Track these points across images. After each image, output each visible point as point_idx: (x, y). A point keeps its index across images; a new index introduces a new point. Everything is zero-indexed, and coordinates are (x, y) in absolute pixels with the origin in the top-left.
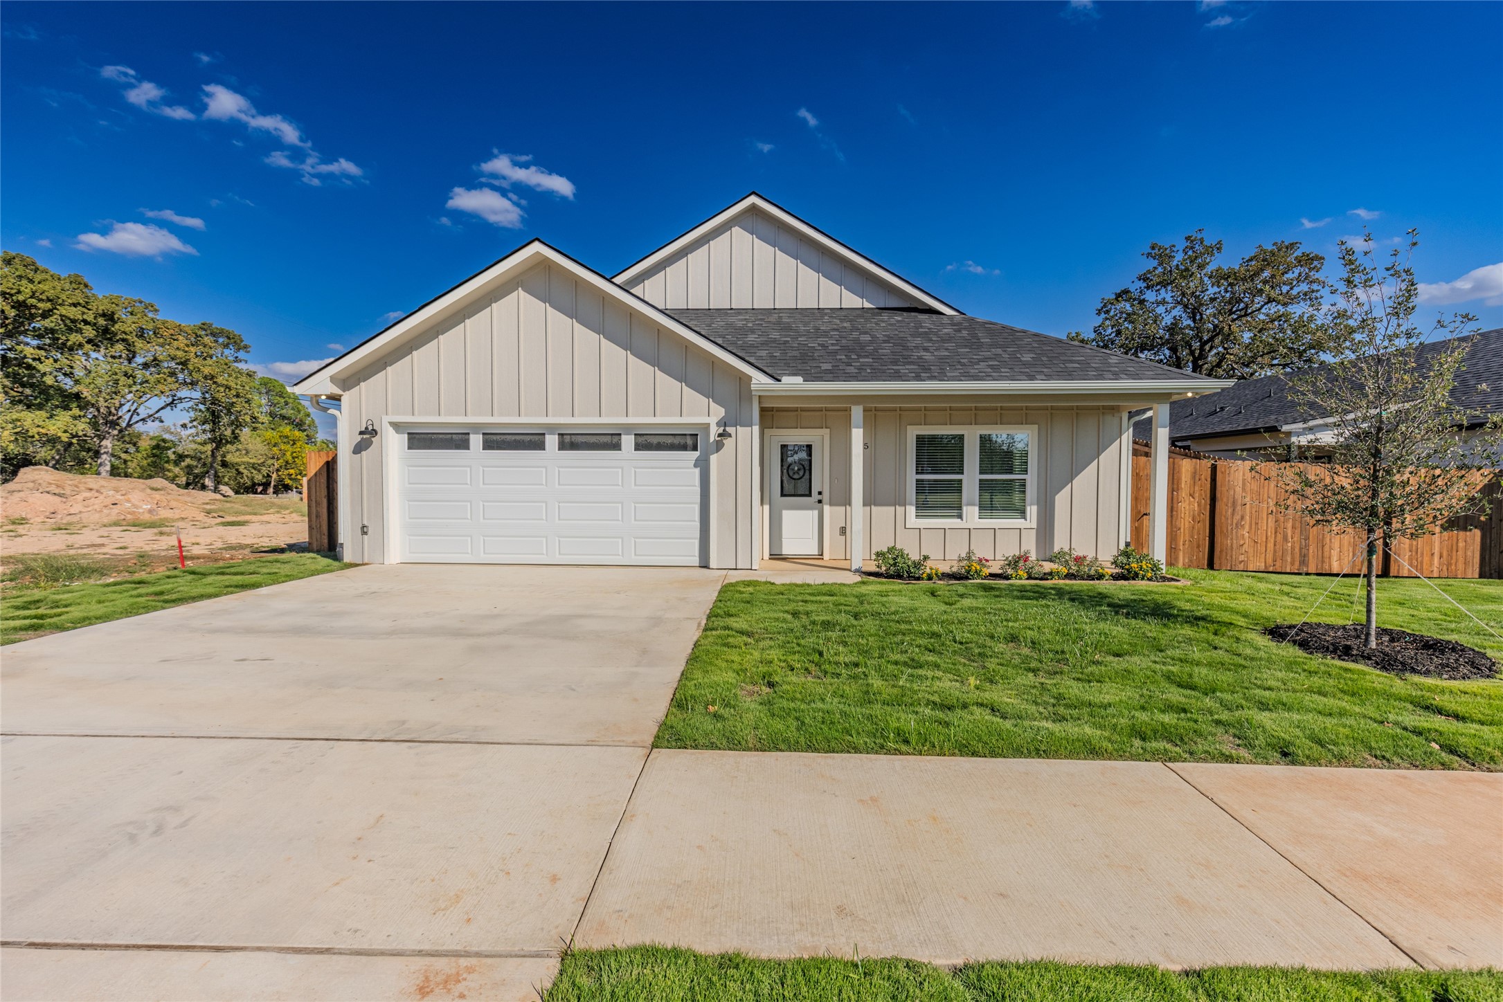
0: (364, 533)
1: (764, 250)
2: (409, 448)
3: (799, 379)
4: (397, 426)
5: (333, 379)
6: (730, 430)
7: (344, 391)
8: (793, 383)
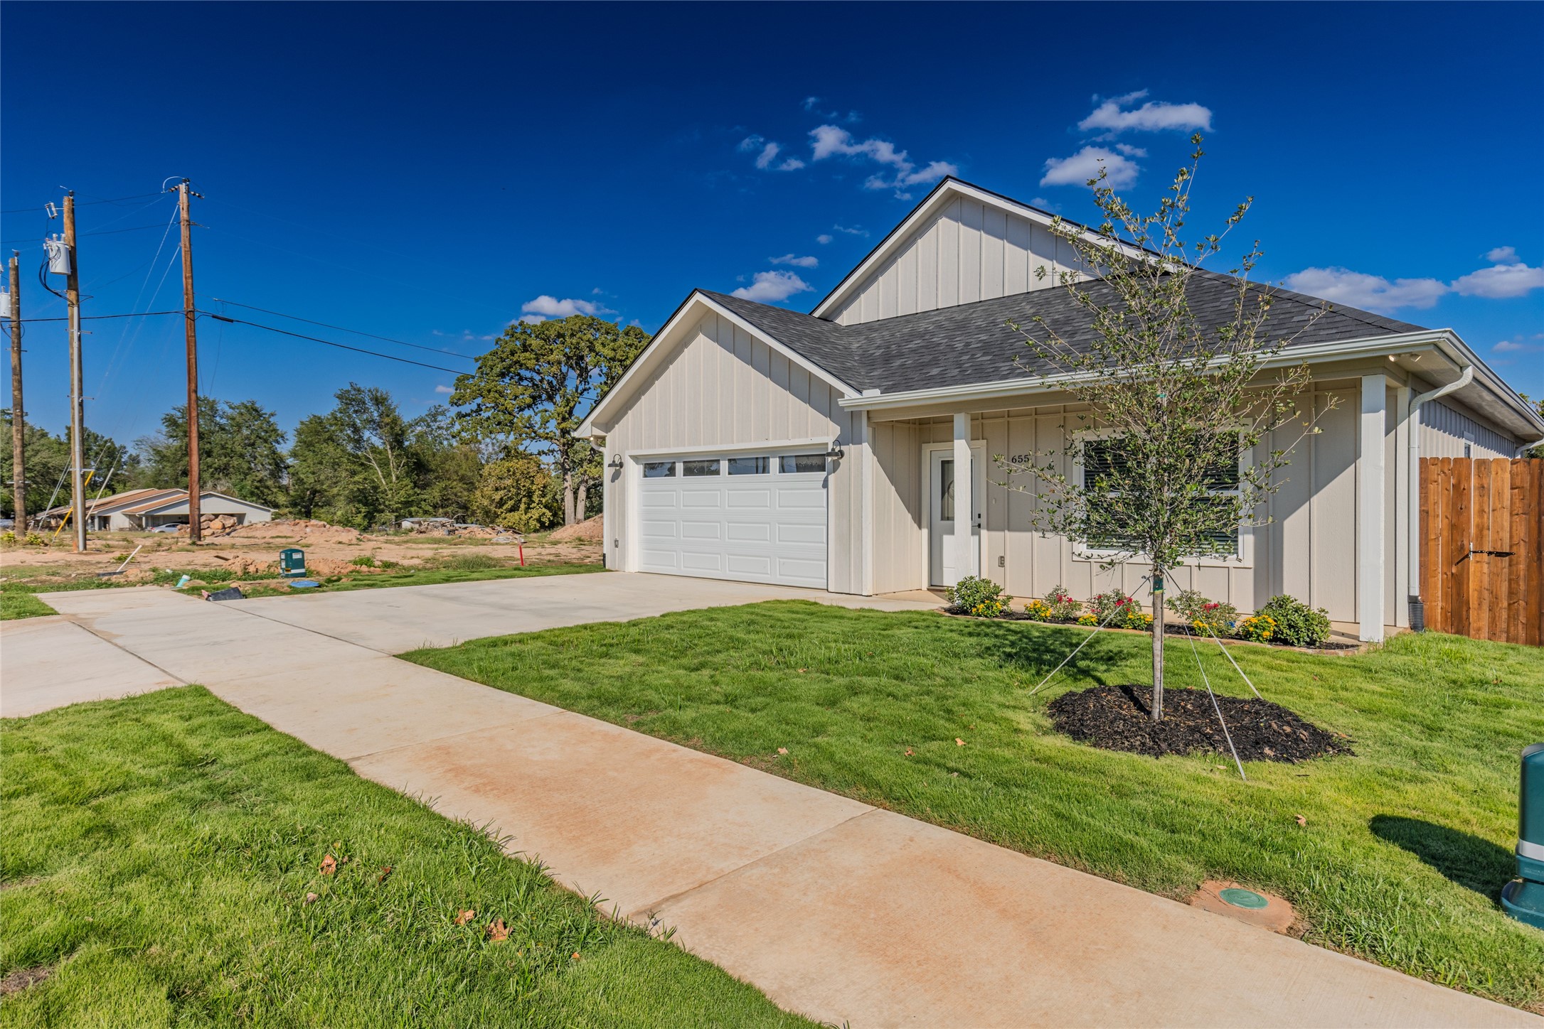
0: (616, 546)
1: (968, 234)
2: (645, 476)
3: (877, 392)
4: (636, 458)
5: (593, 424)
6: (844, 448)
7: (607, 432)
8: (873, 395)
